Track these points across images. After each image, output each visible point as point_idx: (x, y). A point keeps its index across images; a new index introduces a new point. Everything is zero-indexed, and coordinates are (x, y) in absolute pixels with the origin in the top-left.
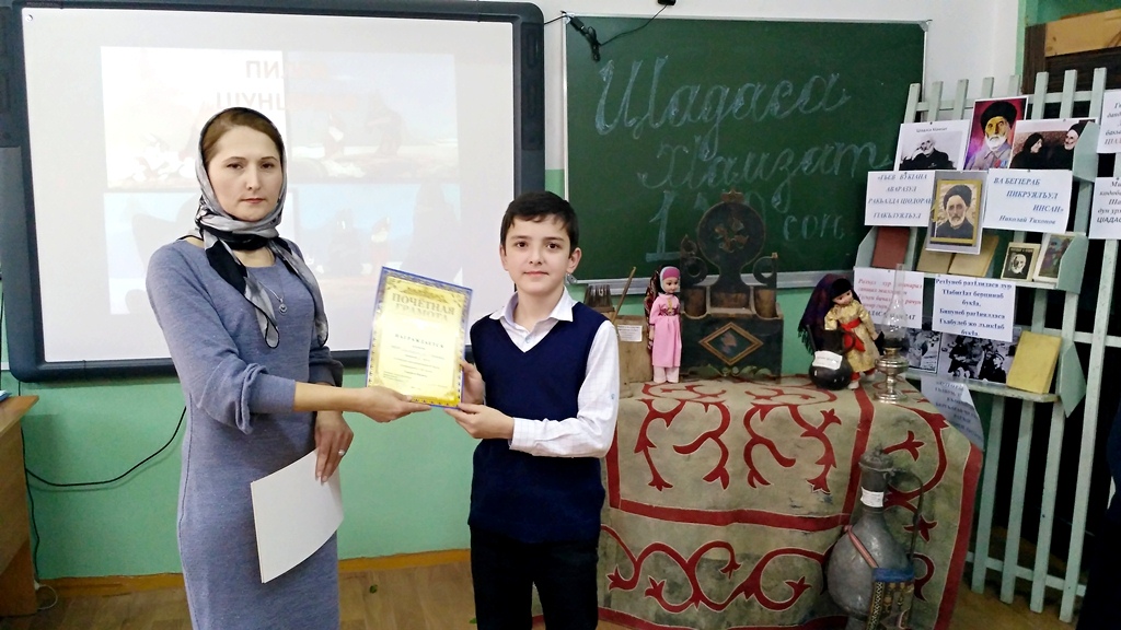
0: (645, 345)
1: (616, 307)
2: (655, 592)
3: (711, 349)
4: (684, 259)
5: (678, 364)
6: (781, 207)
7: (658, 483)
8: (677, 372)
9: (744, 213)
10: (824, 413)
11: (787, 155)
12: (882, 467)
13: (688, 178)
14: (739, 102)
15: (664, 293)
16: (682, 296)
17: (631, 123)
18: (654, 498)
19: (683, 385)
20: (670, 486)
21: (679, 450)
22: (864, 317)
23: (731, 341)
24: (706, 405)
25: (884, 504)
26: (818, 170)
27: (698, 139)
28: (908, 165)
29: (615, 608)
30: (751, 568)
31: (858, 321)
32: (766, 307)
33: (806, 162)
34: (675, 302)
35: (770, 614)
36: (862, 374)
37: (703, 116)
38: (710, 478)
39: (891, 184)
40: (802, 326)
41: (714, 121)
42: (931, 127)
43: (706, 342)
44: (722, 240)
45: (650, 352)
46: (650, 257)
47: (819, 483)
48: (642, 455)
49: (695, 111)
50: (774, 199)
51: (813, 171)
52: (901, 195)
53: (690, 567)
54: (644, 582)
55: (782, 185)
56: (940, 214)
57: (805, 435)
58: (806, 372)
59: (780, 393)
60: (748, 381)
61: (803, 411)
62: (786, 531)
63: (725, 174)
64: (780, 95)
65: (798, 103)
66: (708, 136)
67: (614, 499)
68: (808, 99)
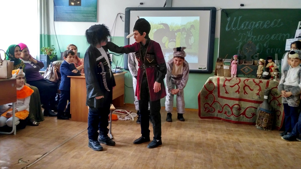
2: (226, 113)
3: (242, 71)
5: (236, 73)
6: (266, 46)
7: (227, 93)
10: (259, 81)
11: (267, 36)
13: (245, 40)
14: (257, 25)
15: (234, 60)
17: (233, 29)
18: (226, 95)
20: (228, 93)
21: (231, 86)
23: (247, 70)
24: (237, 79)
25: (268, 98)
27: (248, 32)
29: (218, 117)
30: (244, 110)
31: (273, 66)
33: (272, 37)
35: (247, 119)
37: (249, 28)
38: (236, 92)
41: (251, 29)
43: (242, 69)
44: (247, 50)
45: (231, 71)
47: (258, 94)
48: (224, 88)
49: (247, 26)
50: (265, 45)
51: (274, 39)
53: (231, 108)
54: (224, 112)
55: (267, 42)
57: (256, 85)
61: (255, 80)
62: (251, 103)
63: (253, 39)
64: (267, 24)
65: (271, 25)
66: (250, 32)
67: (219, 96)
68: (273, 24)
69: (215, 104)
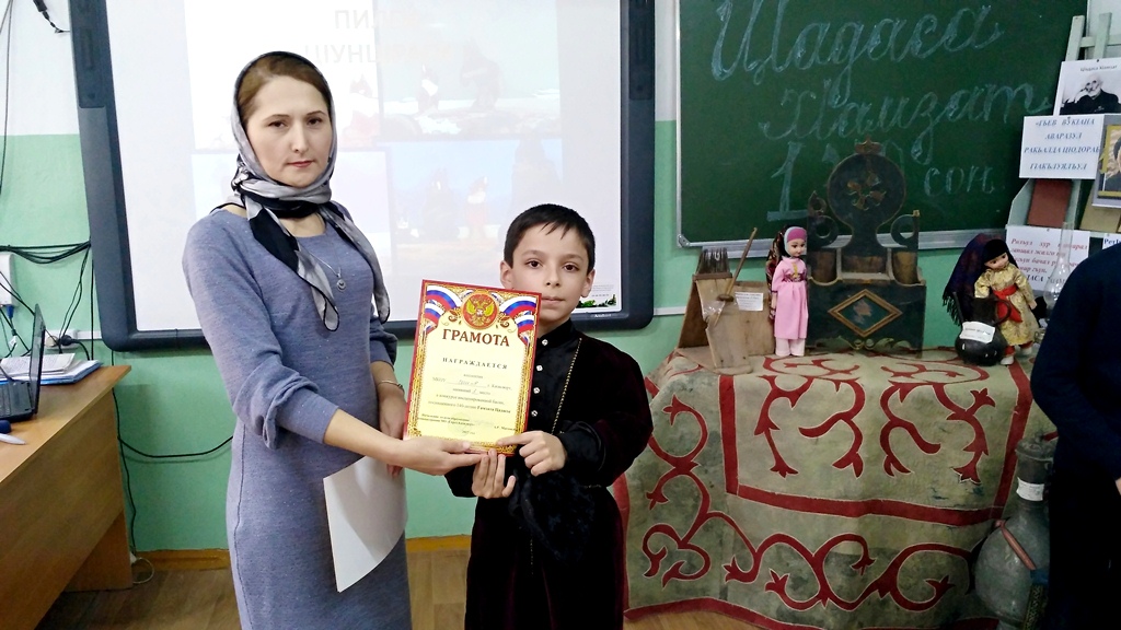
0: (767, 314)
1: (733, 272)
2: (778, 586)
3: (842, 318)
4: (812, 219)
5: (804, 335)
6: (922, 158)
7: (782, 468)
8: (802, 345)
9: (880, 165)
10: (974, 393)
11: (929, 100)
12: (1043, 456)
13: (816, 127)
14: (875, 41)
15: (788, 256)
16: (807, 259)
17: (752, 66)
18: (777, 484)
19: (809, 360)
20: (795, 471)
21: (805, 432)
22: (1022, 284)
23: (865, 310)
24: (838, 383)
25: (1044, 498)
26: (966, 117)
27: (827, 83)
28: (1069, 109)
29: (731, 601)
30: (887, 564)
31: (1015, 288)
32: (906, 272)
33: (952, 105)
34: (801, 266)
35: (908, 615)
36: (1017, 348)
37: (834, 57)
38: (841, 464)
39: (1050, 130)
40: (948, 293)
41: (846, 63)
42: (1098, 65)
43: (836, 311)
44: (856, 196)
45: (772, 322)
46: (772, 216)
47: (967, 472)
48: (762, 437)
49: (825, 51)
50: (914, 150)
51: (959, 116)
52: (1063, 143)
53: (817, 561)
54: (765, 574)
55: (924, 133)
56: (1109, 165)
57: (952, 418)
58: (952, 344)
59: (922, 369)
60: (884, 354)
61: (949, 390)
62: (928, 524)
63: (858, 121)
64: (923, 31)
65: (943, 40)
66: (839, 79)
67: (732, 485)
68: (954, 35)
69: (707, 529)
